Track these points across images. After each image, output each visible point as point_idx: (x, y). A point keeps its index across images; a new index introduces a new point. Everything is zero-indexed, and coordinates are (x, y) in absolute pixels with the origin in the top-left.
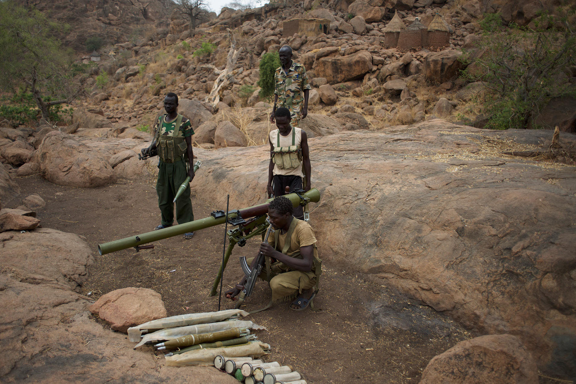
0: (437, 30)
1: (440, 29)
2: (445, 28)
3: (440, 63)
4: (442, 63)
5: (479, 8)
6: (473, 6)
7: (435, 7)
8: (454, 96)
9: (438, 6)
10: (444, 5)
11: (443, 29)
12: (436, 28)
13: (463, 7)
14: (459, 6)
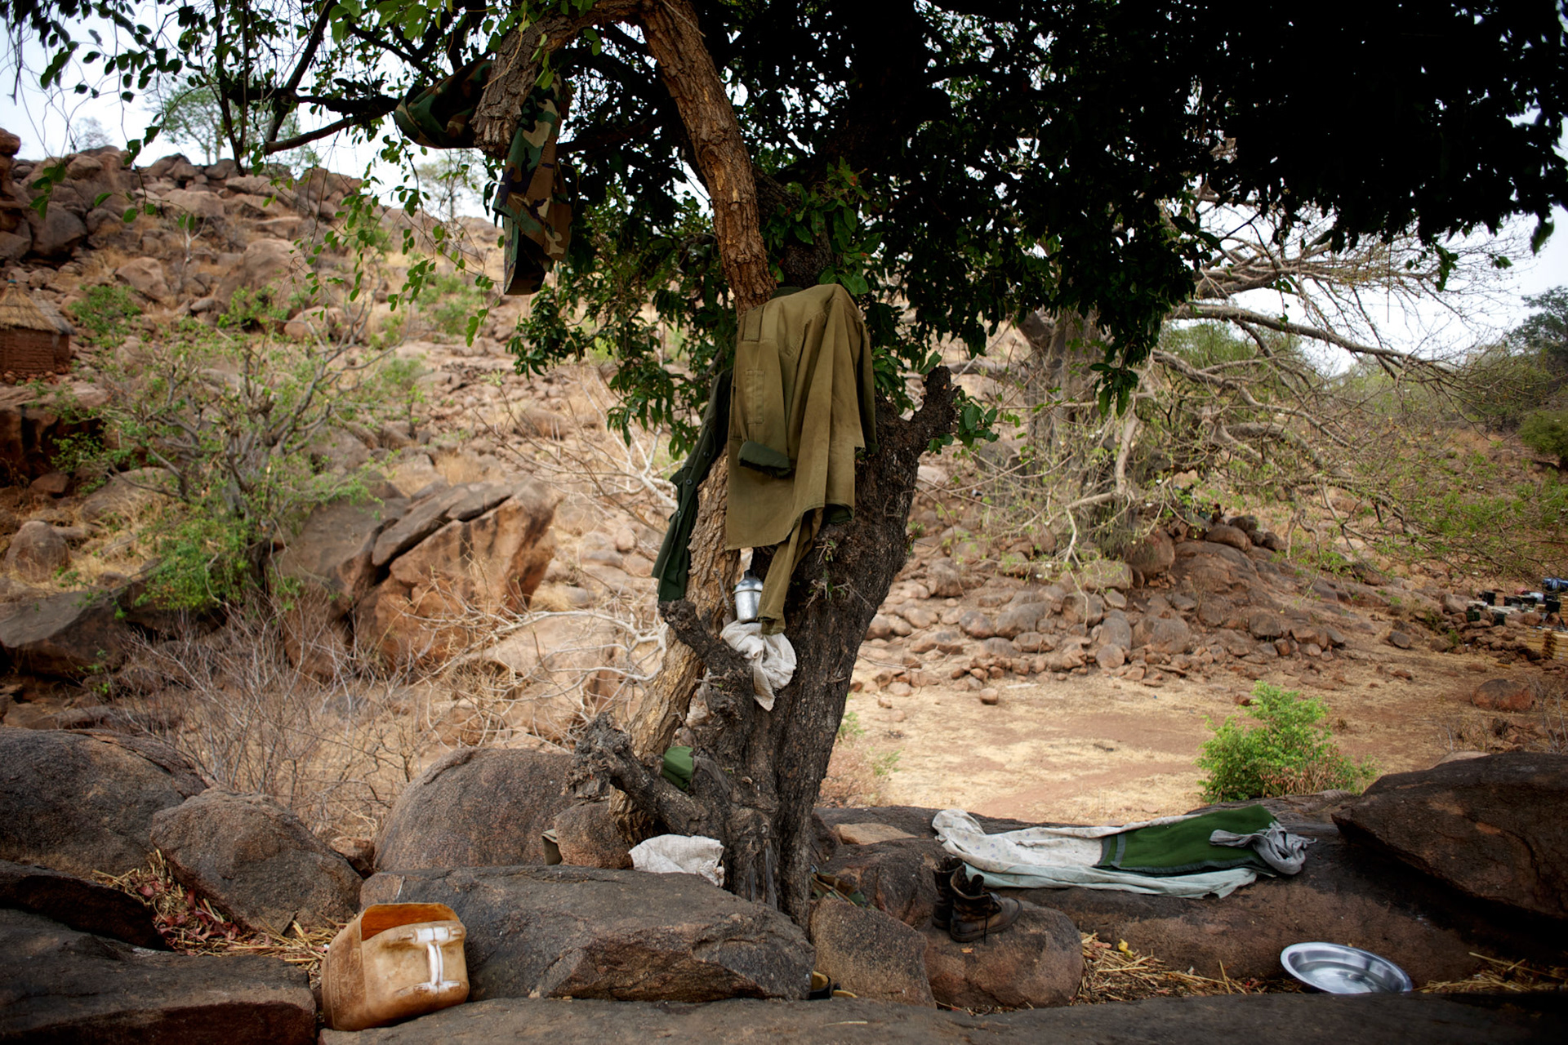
0: (17, 327)
1: (26, 323)
2: (45, 321)
3: (18, 419)
4: (24, 420)
5: (161, 279)
6: (145, 273)
7: (37, 265)
8: (77, 511)
9: (45, 265)
10: (64, 263)
11: (39, 325)
12: (14, 321)
13: (119, 272)
14: (108, 271)
